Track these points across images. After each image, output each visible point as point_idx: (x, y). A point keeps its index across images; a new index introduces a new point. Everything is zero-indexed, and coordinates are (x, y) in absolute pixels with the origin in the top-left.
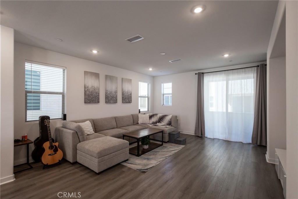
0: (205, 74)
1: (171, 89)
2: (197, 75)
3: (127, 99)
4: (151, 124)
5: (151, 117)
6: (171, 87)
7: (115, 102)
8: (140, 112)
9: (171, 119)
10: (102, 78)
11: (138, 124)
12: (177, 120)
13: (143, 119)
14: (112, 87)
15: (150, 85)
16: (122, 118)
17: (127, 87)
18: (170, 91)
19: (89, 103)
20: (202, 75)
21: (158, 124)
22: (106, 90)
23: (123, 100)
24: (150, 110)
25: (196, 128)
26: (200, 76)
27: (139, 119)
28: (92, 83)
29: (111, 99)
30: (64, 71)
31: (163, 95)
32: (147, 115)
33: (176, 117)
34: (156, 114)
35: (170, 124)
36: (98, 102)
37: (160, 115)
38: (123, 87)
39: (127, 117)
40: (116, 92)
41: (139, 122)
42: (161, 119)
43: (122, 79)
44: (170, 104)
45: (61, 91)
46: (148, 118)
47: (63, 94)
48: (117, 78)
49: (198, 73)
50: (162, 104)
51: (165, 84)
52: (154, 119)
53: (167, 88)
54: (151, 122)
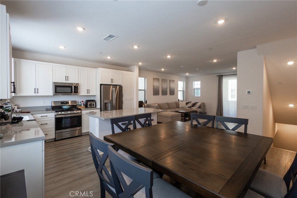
0: (223, 76)
1: (200, 85)
2: (218, 77)
3: (172, 92)
4: (188, 108)
5: (187, 104)
6: (200, 84)
7: (166, 94)
8: (179, 101)
9: (200, 105)
10: (160, 80)
11: (179, 107)
12: (205, 105)
13: (182, 104)
14: (165, 86)
15: (185, 83)
16: (171, 103)
17: (172, 85)
18: (199, 86)
19: (155, 95)
20: (221, 76)
21: (192, 108)
22: (162, 88)
23: (170, 93)
24: (184, 99)
25: (217, 111)
26: (220, 77)
27: (180, 105)
28: (156, 84)
29: (164, 93)
30: (145, 79)
31: (194, 89)
32: (185, 103)
33: (204, 103)
34: (191, 102)
35: (200, 107)
36: (159, 94)
37: (193, 102)
38: (170, 85)
39: (173, 103)
40: (167, 89)
41: (180, 107)
42: (194, 105)
43: (170, 80)
44: (199, 95)
45: (144, 89)
46: (185, 104)
47: (144, 90)
48: (167, 80)
49: (219, 75)
50: (193, 95)
51: (195, 82)
52: (189, 105)
53: (197, 84)
54: (187, 106)
